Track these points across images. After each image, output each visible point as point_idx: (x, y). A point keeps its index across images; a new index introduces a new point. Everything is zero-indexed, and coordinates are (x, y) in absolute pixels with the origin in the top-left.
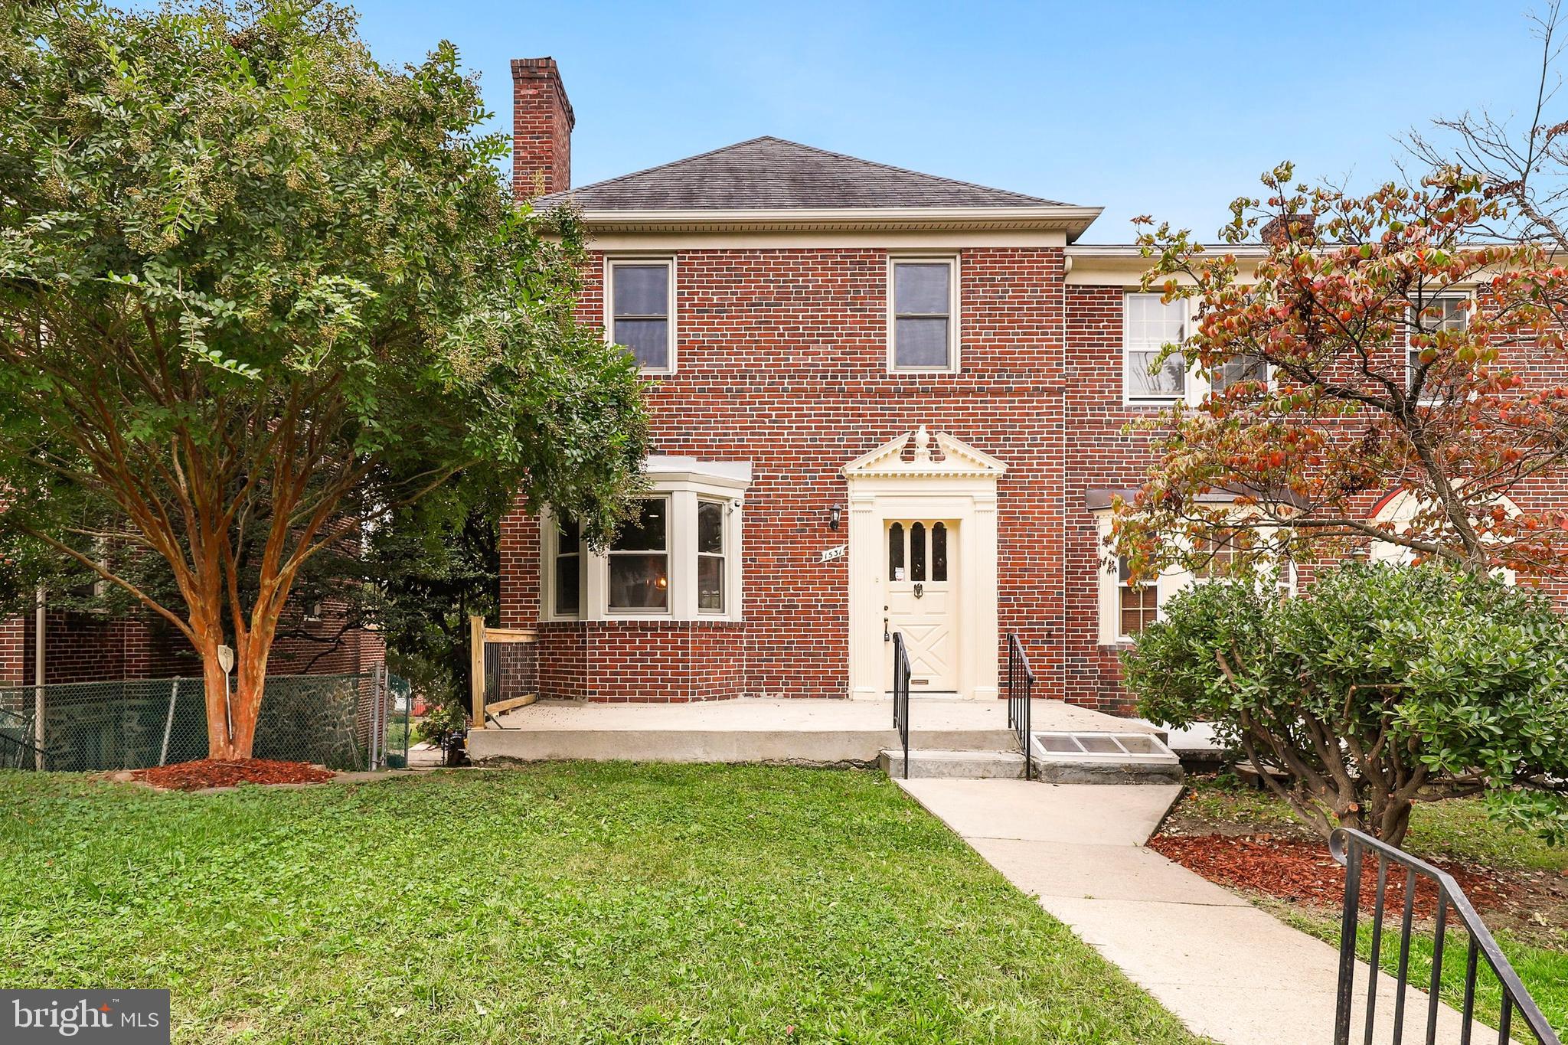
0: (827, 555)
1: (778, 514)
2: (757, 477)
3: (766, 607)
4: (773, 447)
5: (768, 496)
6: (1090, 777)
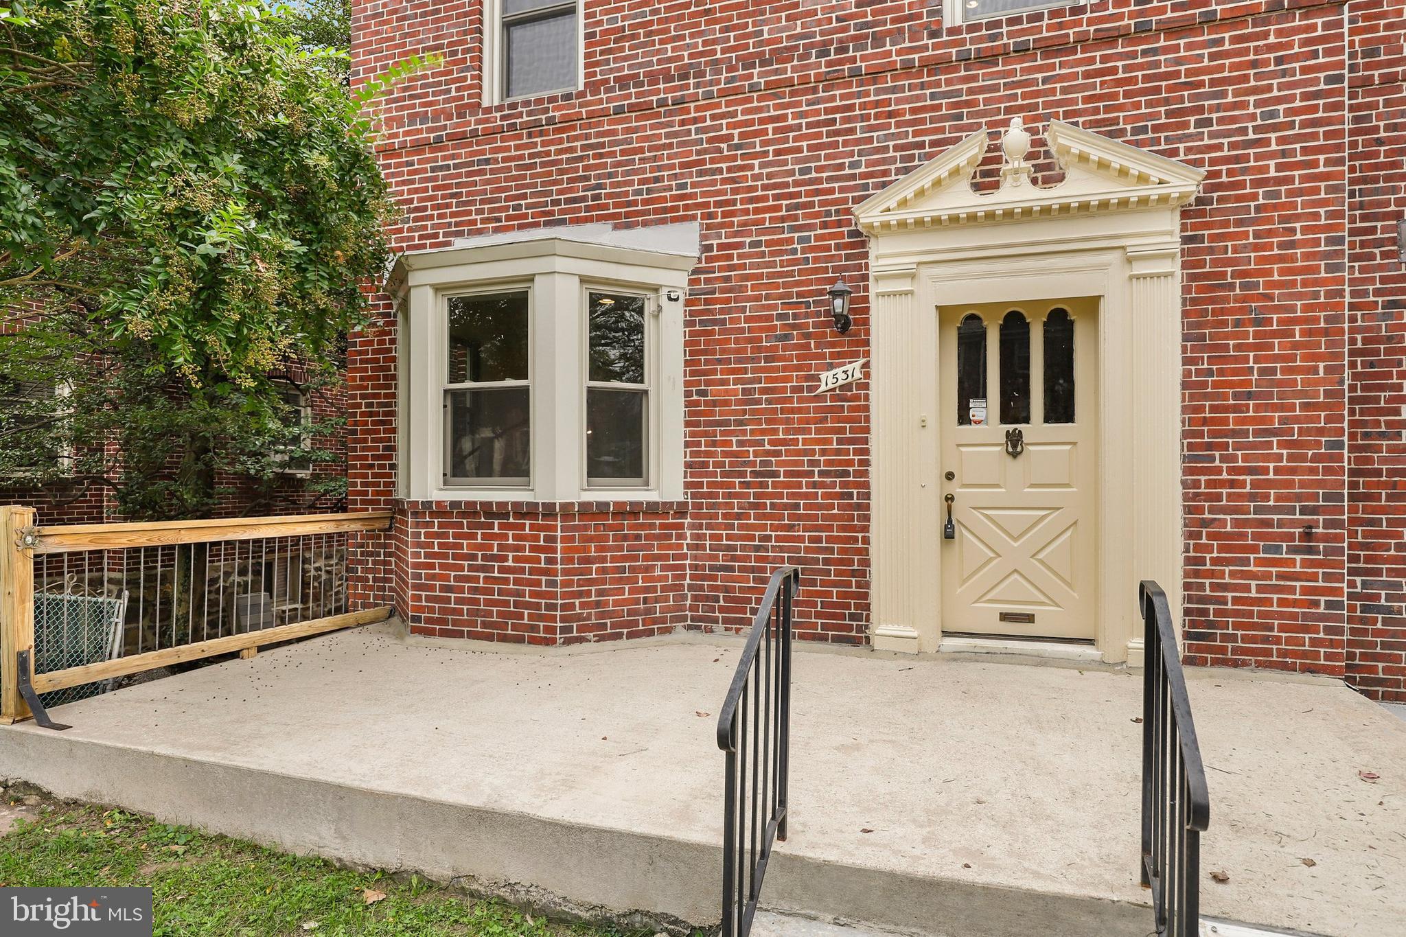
0: (829, 380)
1: (743, 309)
2: (708, 248)
3: (724, 474)
4: (735, 191)
5: (727, 279)
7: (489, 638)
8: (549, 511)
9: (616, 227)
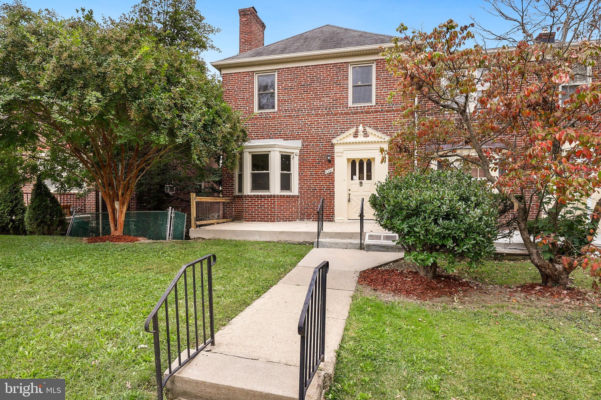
0: (327, 172)
1: (310, 158)
2: (304, 145)
3: (306, 190)
4: (309, 134)
5: (307, 151)
6: (382, 249)
7: (262, 221)
8: (274, 196)
9: (284, 140)
